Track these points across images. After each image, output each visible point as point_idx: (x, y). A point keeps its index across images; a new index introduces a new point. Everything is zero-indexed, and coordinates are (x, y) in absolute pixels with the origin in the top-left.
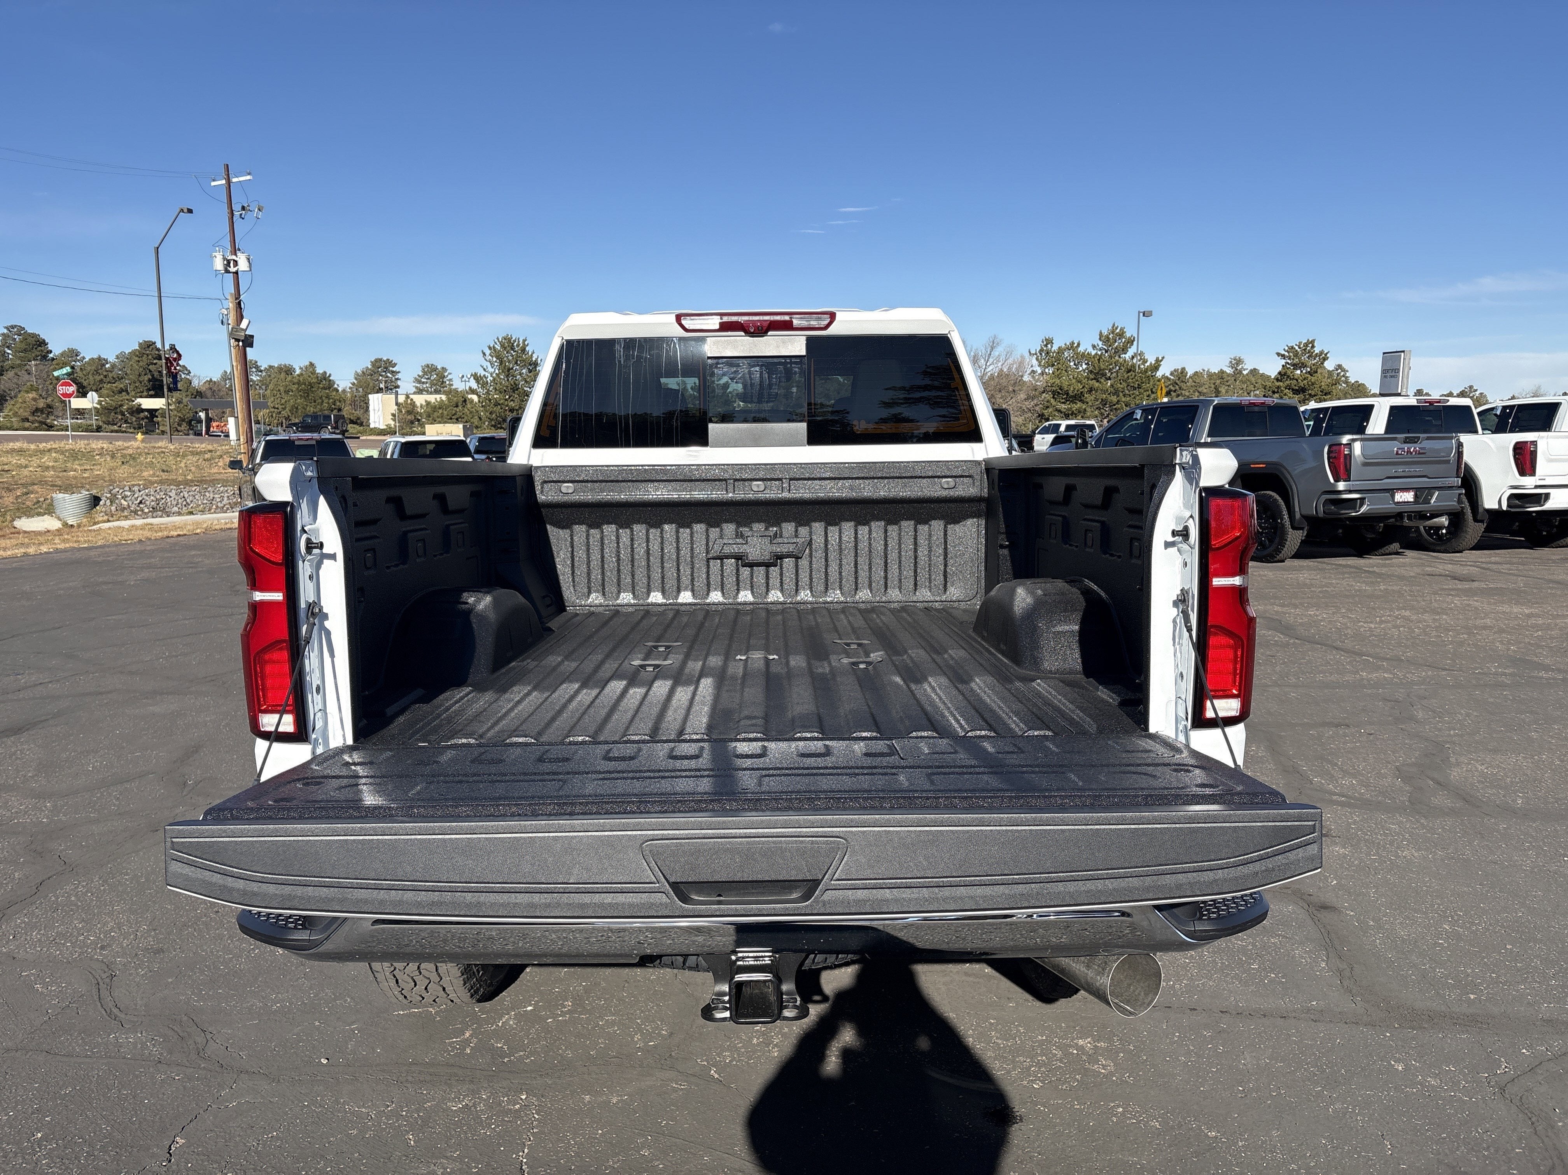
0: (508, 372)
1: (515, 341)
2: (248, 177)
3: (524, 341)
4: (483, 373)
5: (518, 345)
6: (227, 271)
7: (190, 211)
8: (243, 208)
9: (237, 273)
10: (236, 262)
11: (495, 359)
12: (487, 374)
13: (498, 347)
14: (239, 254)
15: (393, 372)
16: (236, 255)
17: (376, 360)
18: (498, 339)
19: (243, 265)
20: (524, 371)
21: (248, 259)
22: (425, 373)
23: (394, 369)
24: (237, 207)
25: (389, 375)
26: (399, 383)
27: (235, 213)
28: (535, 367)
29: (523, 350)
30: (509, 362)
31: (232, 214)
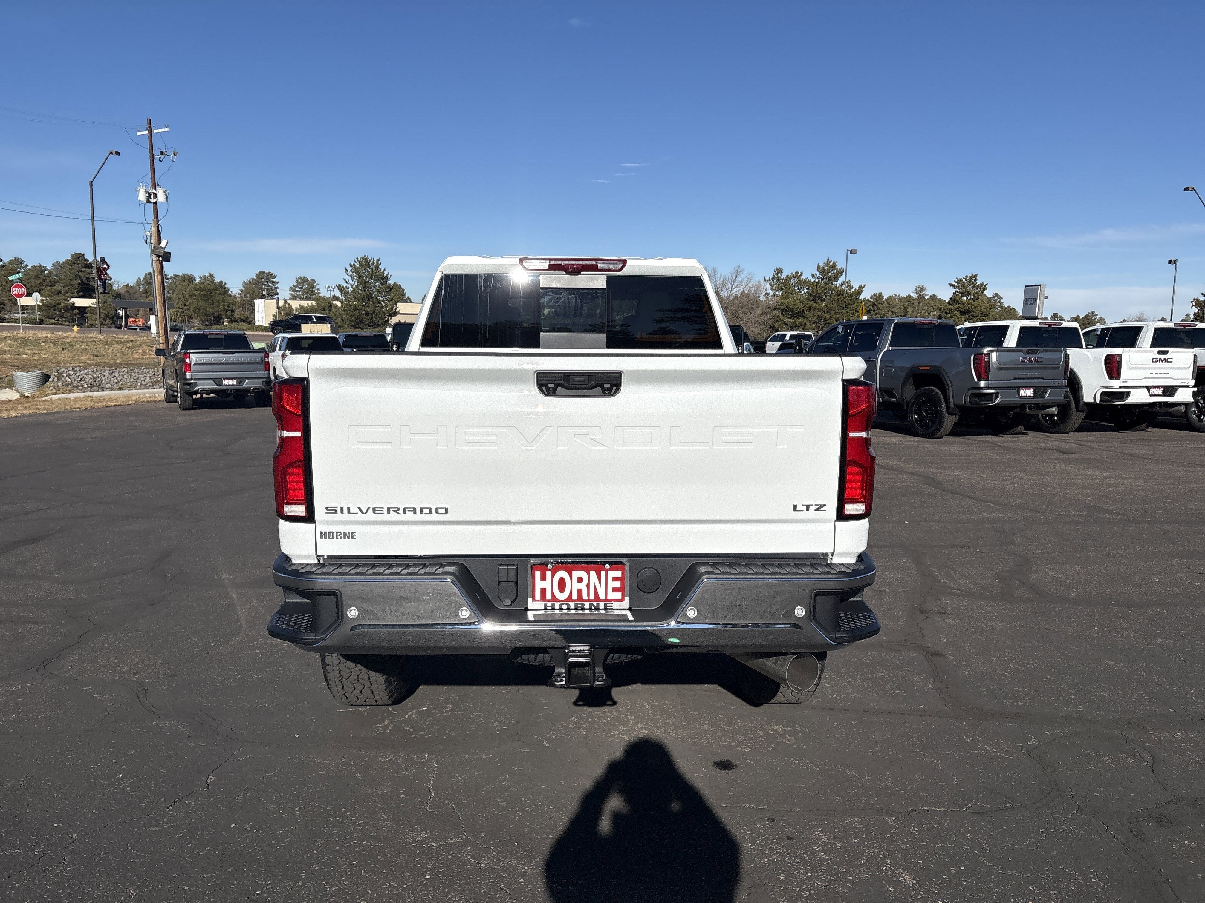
0: (365, 284)
1: (370, 261)
2: (166, 129)
3: (378, 260)
4: (345, 285)
5: (373, 264)
6: (148, 202)
7: (118, 153)
8: (162, 153)
9: (156, 203)
10: (155, 196)
11: (354, 274)
12: (348, 286)
13: (357, 265)
14: (158, 189)
15: (273, 282)
16: (155, 189)
17: (260, 273)
18: (357, 258)
19: (161, 197)
20: (377, 284)
21: (165, 193)
22: (298, 283)
23: (274, 280)
24: (157, 152)
25: (270, 284)
26: (278, 291)
27: (156, 157)
28: (386, 281)
29: (377, 267)
30: (366, 276)
31: (153, 158)
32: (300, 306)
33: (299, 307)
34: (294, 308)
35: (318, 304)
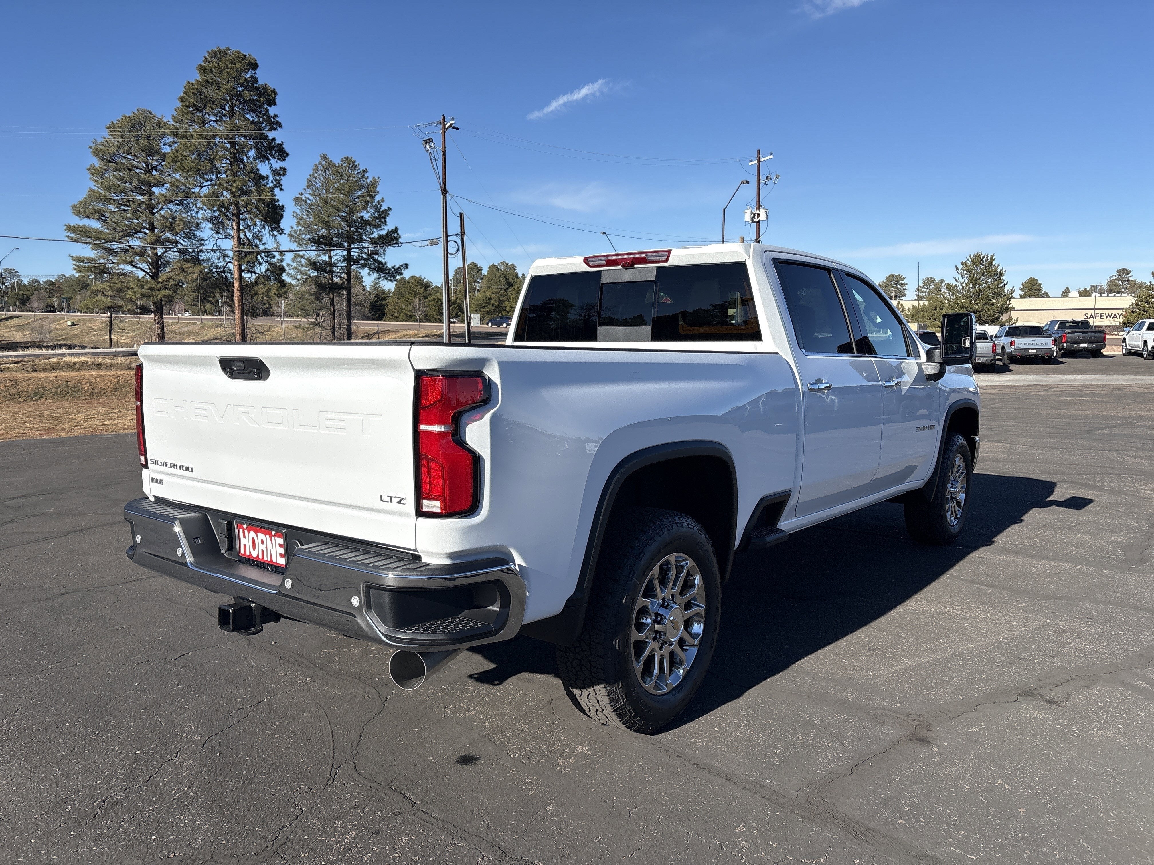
0: (975, 281)
1: (984, 257)
2: (771, 157)
3: (992, 256)
4: (954, 283)
5: (987, 260)
6: (753, 221)
7: (747, 182)
8: (767, 178)
9: (759, 222)
10: (759, 215)
11: (965, 272)
12: (957, 284)
13: (969, 262)
14: (761, 209)
15: (902, 284)
16: (759, 210)
17: (890, 276)
18: (970, 256)
19: (763, 217)
20: (989, 280)
21: (766, 212)
22: (925, 284)
23: (903, 282)
24: (763, 178)
25: (898, 286)
26: (906, 292)
27: (761, 182)
28: (1000, 277)
29: (991, 264)
30: (977, 273)
31: (759, 183)
32: (913, 306)
33: (911, 308)
34: (907, 309)
35: (929, 303)
